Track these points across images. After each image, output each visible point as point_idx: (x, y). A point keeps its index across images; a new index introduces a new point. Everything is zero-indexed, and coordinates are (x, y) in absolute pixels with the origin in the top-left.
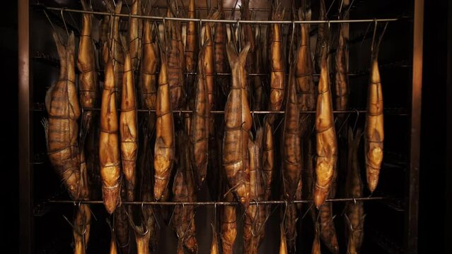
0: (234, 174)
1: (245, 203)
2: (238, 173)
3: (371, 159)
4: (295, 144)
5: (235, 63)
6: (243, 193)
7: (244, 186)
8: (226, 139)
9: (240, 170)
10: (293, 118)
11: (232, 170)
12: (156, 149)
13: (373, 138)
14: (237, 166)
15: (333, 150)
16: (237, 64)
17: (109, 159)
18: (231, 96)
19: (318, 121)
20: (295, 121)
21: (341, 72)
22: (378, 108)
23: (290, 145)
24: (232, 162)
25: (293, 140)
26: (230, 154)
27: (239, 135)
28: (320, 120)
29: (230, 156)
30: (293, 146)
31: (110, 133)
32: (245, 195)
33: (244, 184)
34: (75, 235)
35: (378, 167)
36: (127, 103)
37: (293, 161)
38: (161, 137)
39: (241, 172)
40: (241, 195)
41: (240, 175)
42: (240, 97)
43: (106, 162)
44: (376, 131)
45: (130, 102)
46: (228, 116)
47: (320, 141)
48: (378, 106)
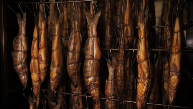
0: (89, 84)
1: (95, 99)
2: (91, 83)
3: (170, 83)
4: (121, 70)
5: (91, 23)
6: (94, 94)
7: (94, 90)
8: (85, 65)
9: (92, 82)
10: (121, 54)
11: (88, 82)
12: (51, 67)
13: (172, 69)
14: (90, 79)
15: (147, 75)
16: (92, 24)
17: (34, 71)
18: (88, 41)
19: (137, 56)
20: (121, 56)
21: (167, 25)
22: (176, 49)
23: (118, 70)
24: (88, 77)
25: (119, 68)
26: (87, 73)
27: (91, 63)
28: (139, 56)
29: (86, 74)
30: (119, 71)
31: (35, 59)
32: (95, 95)
33: (95, 89)
34: (30, 102)
35: (174, 89)
36: (41, 45)
37: (119, 80)
38: (53, 61)
39: (93, 83)
40: (93, 95)
41: (92, 84)
42: (93, 42)
43: (33, 72)
44: (174, 64)
45: (42, 44)
46: (86, 52)
47: (139, 69)
48: (176, 47)
